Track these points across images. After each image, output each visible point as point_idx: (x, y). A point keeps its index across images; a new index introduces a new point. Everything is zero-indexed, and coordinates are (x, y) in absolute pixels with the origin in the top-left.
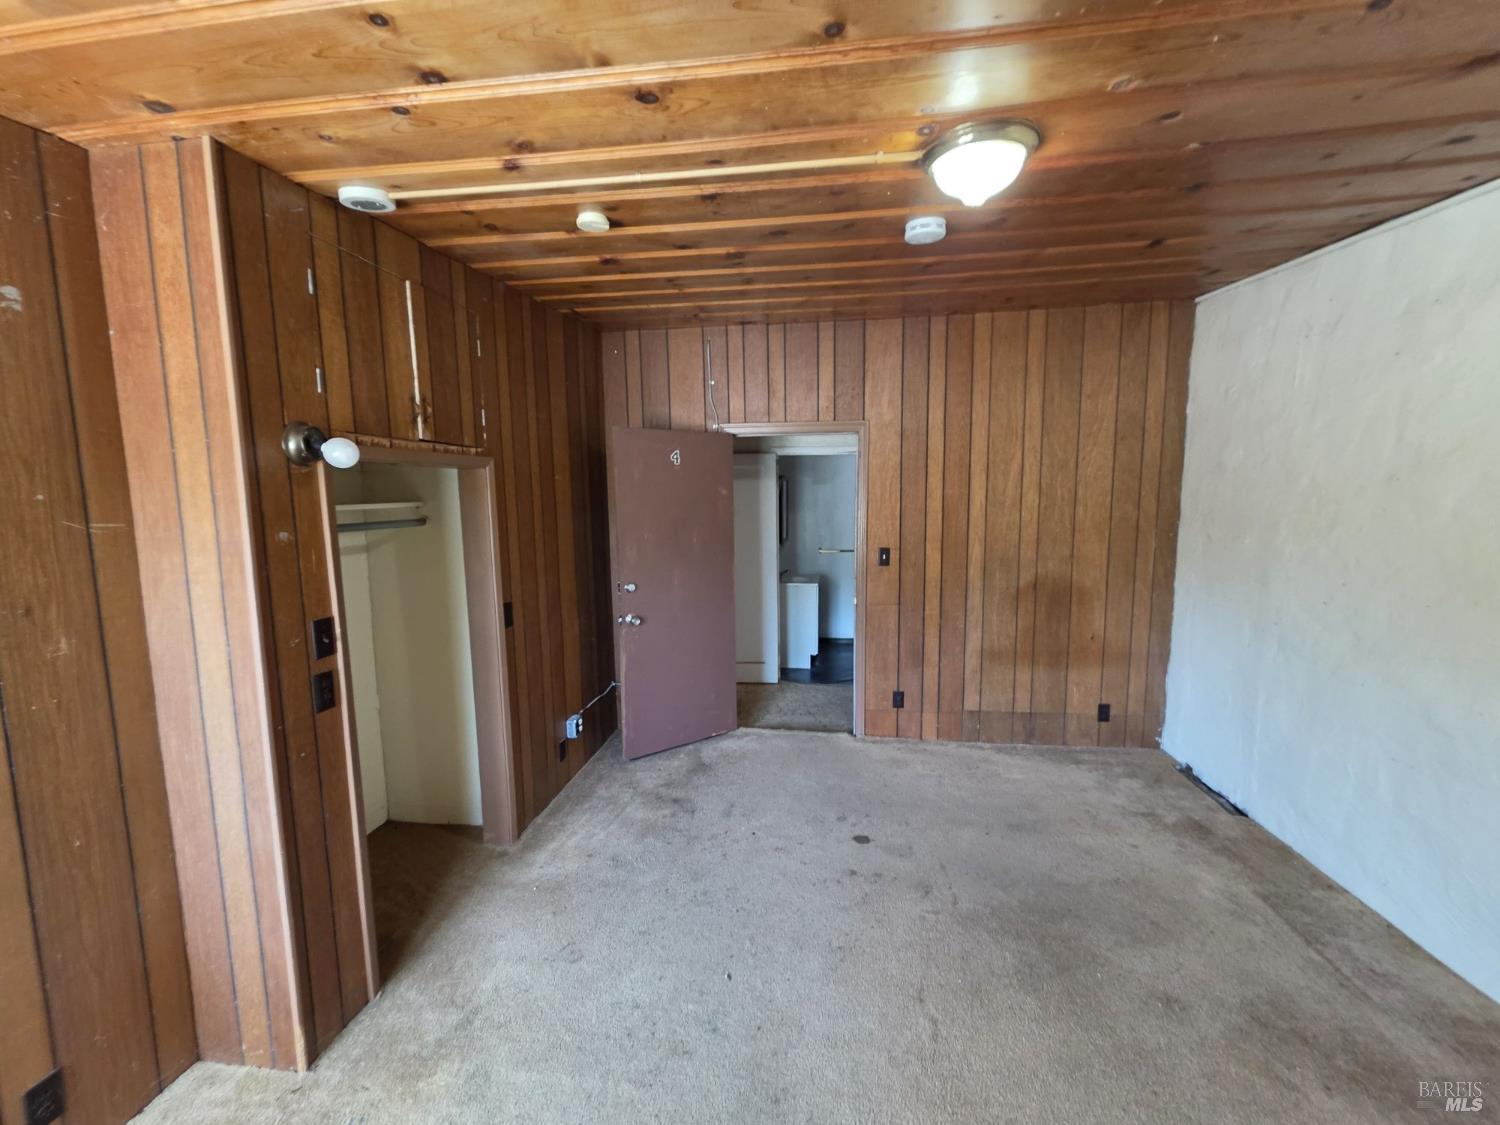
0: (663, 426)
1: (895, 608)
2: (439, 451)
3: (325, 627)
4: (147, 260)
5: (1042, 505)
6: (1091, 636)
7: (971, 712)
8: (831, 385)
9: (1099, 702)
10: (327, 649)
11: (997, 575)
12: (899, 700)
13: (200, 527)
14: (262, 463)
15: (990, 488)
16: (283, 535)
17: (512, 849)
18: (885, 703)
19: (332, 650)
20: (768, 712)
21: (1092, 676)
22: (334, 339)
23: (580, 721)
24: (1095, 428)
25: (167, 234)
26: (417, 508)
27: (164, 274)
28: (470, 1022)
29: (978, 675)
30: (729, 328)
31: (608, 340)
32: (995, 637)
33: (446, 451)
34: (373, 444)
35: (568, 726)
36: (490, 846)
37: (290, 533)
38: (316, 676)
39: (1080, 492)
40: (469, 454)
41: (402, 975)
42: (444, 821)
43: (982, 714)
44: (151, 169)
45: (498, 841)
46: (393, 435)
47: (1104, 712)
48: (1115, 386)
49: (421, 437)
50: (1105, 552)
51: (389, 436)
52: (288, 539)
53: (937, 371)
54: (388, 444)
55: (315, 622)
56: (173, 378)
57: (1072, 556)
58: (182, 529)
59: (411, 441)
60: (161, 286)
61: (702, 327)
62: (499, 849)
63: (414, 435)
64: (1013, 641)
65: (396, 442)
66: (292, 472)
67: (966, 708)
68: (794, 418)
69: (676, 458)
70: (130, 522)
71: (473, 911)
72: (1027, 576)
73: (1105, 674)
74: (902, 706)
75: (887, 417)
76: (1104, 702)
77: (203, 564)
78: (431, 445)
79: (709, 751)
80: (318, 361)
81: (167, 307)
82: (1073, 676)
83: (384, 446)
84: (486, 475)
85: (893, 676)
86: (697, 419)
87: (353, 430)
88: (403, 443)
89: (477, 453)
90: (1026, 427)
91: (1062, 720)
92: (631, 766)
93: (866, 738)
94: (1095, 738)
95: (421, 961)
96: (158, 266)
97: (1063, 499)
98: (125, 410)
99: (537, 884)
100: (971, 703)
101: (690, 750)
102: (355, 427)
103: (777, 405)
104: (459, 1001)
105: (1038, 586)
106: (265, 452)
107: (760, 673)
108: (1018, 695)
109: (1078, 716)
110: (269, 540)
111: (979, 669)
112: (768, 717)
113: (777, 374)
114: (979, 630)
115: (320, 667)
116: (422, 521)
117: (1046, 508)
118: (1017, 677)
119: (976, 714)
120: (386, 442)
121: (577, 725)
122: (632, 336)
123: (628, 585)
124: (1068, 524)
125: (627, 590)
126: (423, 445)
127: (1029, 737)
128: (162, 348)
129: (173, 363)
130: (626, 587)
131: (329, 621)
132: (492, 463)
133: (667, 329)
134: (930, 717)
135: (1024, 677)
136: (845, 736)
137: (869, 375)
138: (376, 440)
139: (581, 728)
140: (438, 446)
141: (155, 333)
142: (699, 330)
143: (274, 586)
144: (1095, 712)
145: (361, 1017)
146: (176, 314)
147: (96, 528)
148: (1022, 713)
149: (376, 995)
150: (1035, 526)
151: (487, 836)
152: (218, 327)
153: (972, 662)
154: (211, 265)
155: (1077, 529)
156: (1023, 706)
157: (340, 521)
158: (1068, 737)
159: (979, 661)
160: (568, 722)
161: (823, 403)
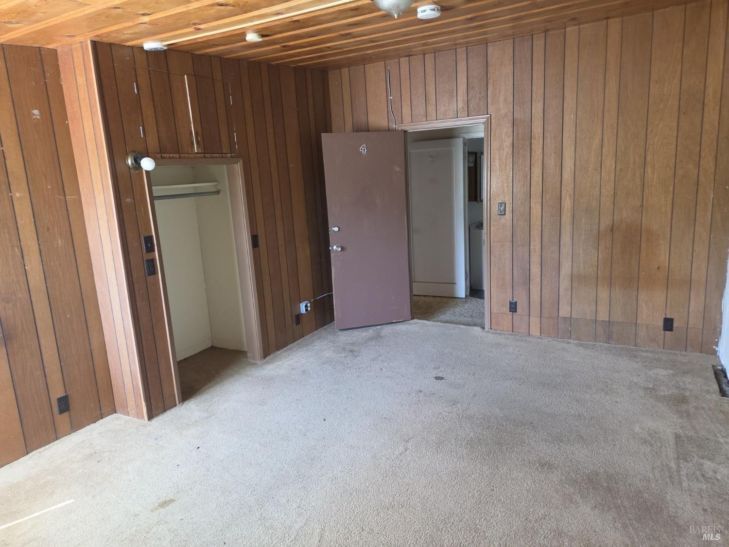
0: (363, 129)
1: (510, 244)
2: (208, 158)
3: (149, 239)
4: (76, 91)
5: (618, 169)
6: (657, 266)
7: (565, 318)
8: (465, 92)
9: (664, 317)
10: (150, 249)
11: (583, 220)
12: (513, 307)
13: (100, 198)
14: (118, 169)
15: (577, 158)
16: (129, 200)
17: (259, 362)
18: (504, 308)
19: (153, 250)
20: (445, 314)
21: (659, 297)
22: (148, 111)
23: (309, 305)
24: (662, 106)
25: (81, 80)
26: (216, 185)
27: (81, 97)
28: (210, 417)
29: (570, 292)
30: (400, 59)
31: (332, 76)
32: (582, 266)
33: (212, 157)
34: (170, 158)
35: (301, 306)
36: (250, 360)
37: (132, 199)
38: (146, 260)
39: (649, 158)
40: (226, 157)
41: (192, 400)
42: (236, 349)
43: (572, 319)
44: (75, 54)
45: (254, 358)
46: (180, 152)
47: (668, 324)
48: (679, 72)
49: (196, 151)
50: (669, 203)
51: (179, 153)
52: (131, 202)
53: (538, 74)
54: (178, 157)
55: (144, 237)
56: (87, 137)
57: (642, 206)
58: (95, 198)
59: (191, 154)
60: (81, 101)
61: (385, 61)
62: (254, 362)
63: (192, 151)
64: (595, 268)
65: (181, 155)
66: (131, 173)
67: (560, 315)
68: (442, 117)
69: (363, 149)
70: (80, 196)
71: (230, 383)
72: (606, 222)
73: (669, 295)
74: (516, 312)
75: (503, 112)
76: (668, 316)
77: (101, 211)
78: (203, 155)
79: (387, 330)
80: (141, 123)
81: (83, 109)
82: (643, 296)
83: (176, 158)
84: (238, 167)
85: (509, 291)
86: (383, 123)
87: (159, 152)
88: (187, 155)
89: (232, 157)
90: (606, 109)
91: (634, 328)
92: (340, 333)
93: (491, 331)
94: (661, 343)
95: (201, 397)
96: (80, 94)
97: (634, 163)
98: (75, 151)
99: (263, 377)
100: (564, 311)
101: (377, 329)
102: (160, 151)
103: (431, 109)
104: (209, 411)
105: (614, 229)
106: (119, 166)
107: (453, 290)
108: (599, 308)
109: (647, 327)
110: (122, 202)
111: (570, 288)
112: (443, 316)
113: (431, 89)
114: (570, 260)
115: (149, 256)
116: (218, 192)
117: (621, 170)
118: (599, 295)
119: (569, 320)
120: (177, 156)
121: (306, 306)
122: (345, 71)
123: (334, 228)
124: (639, 182)
125: (334, 230)
126: (198, 155)
127: (609, 338)
128: (83, 126)
129: (87, 131)
130: (333, 229)
131: (151, 237)
132: (241, 161)
133: (364, 65)
134: (535, 321)
135: (604, 294)
136: (477, 329)
137: (491, 81)
138: (171, 155)
139: (309, 309)
140: (206, 155)
141: (81, 120)
142: (383, 63)
143: (126, 222)
144: (661, 323)
145: (172, 410)
146: (86, 113)
147: (68, 198)
148: (603, 321)
149: (179, 404)
150: (612, 184)
151: (249, 355)
152: (98, 116)
153: (565, 283)
154: (94, 92)
155: (646, 185)
156: (603, 316)
157: (155, 195)
158: (639, 340)
159: (570, 283)
160: (301, 304)
161: (460, 105)
